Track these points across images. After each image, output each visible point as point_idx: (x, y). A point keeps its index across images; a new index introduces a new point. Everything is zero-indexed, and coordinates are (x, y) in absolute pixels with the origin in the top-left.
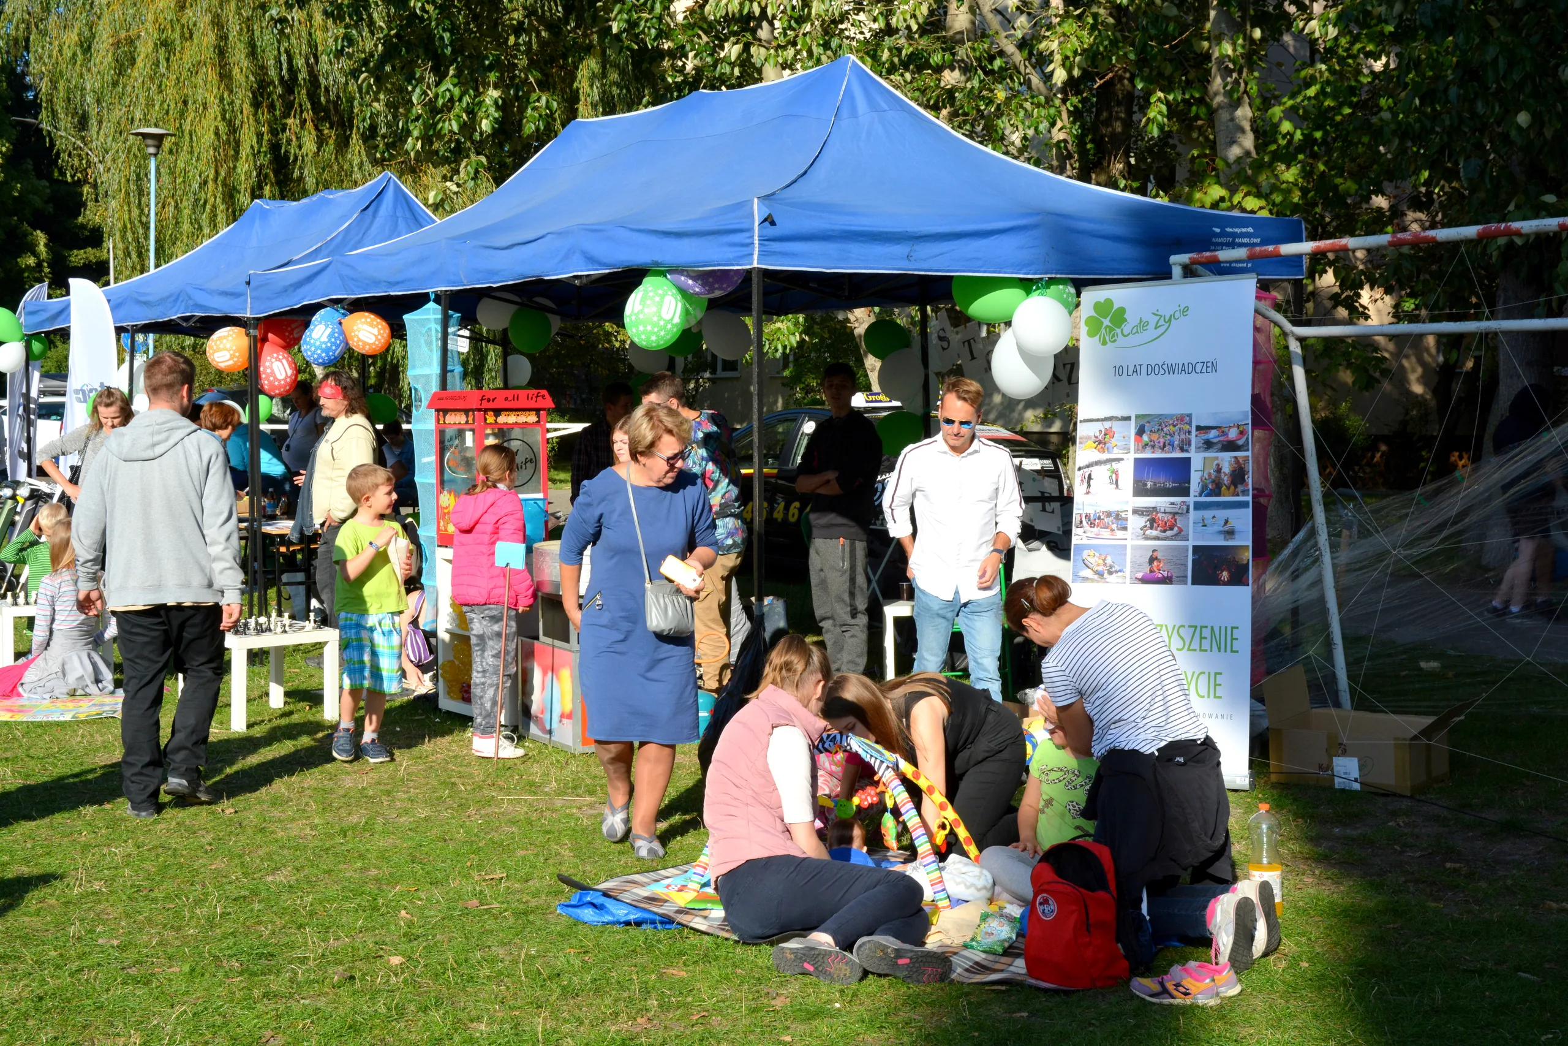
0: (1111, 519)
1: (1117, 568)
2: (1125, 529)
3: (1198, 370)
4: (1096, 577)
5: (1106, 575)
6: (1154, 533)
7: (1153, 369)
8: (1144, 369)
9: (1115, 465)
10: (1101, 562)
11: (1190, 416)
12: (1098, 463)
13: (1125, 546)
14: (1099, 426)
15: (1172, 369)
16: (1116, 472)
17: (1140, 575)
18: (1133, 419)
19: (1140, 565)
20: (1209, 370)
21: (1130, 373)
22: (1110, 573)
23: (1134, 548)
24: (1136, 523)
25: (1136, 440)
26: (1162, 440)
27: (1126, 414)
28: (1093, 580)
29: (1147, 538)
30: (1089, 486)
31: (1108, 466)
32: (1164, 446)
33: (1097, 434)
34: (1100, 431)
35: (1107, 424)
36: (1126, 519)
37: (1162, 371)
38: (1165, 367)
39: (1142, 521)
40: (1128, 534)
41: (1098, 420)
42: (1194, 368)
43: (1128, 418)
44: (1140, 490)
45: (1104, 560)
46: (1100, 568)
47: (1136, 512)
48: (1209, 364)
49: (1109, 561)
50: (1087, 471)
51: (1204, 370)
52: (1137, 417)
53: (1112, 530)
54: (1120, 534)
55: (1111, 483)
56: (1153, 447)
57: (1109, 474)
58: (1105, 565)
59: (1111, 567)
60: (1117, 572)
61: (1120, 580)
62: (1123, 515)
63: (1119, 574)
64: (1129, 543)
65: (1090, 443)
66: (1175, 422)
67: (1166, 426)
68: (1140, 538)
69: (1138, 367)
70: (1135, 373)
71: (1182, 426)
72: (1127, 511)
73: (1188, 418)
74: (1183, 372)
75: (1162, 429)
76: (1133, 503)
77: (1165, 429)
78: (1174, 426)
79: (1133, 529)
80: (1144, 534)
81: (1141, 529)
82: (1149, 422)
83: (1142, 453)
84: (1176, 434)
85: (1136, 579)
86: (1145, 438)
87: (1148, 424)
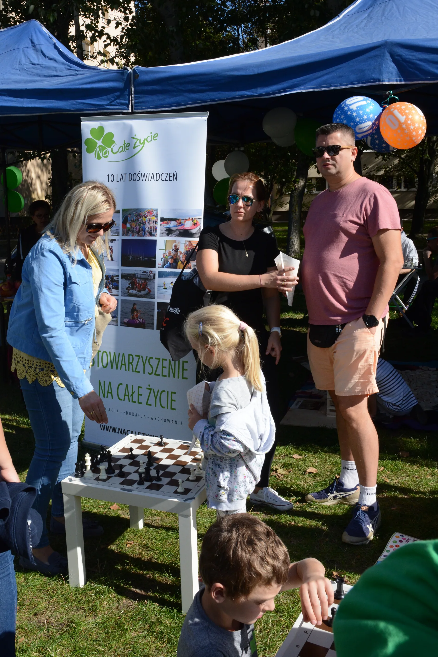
2: (117, 289)
3: (163, 179)
6: (134, 292)
7: (132, 177)
8: (127, 176)
9: (110, 245)
11: (157, 210)
15: (144, 178)
17: (126, 320)
18: (121, 212)
19: (127, 313)
20: (171, 178)
21: (119, 180)
23: (122, 302)
24: (122, 284)
25: (123, 227)
26: (138, 227)
32: (140, 231)
36: (117, 281)
38: (140, 175)
40: (119, 292)
42: (160, 177)
44: (125, 262)
47: (123, 276)
48: (172, 175)
51: (168, 179)
52: (124, 210)
56: (133, 232)
61: (114, 324)
62: (116, 278)
63: (115, 319)
66: (146, 215)
67: (140, 217)
68: (126, 295)
69: (124, 175)
70: (122, 180)
71: (151, 217)
72: (118, 276)
73: (155, 212)
74: (152, 179)
75: (138, 219)
76: (122, 270)
77: (140, 219)
78: (146, 217)
79: (122, 288)
80: (128, 292)
81: (127, 289)
82: (130, 214)
83: (126, 236)
84: (147, 223)
85: (124, 323)
86: (128, 225)
87: (129, 216)
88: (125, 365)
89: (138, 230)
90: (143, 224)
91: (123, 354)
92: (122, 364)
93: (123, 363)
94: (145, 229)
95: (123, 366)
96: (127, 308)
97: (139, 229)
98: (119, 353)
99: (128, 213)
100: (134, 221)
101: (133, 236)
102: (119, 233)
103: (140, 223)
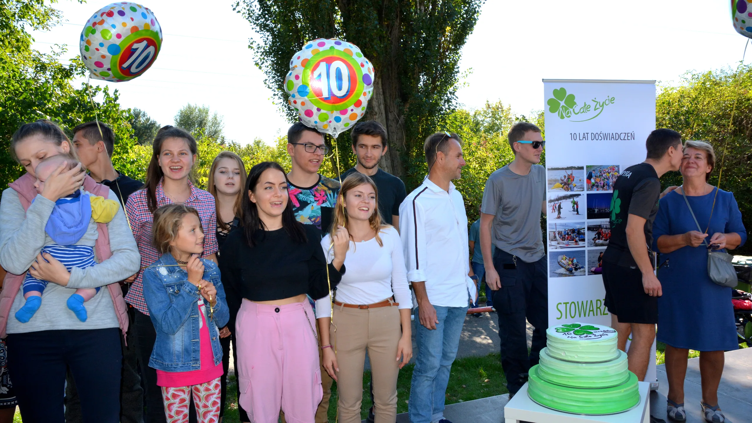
0: (575, 234)
1: (580, 266)
2: (583, 240)
3: (622, 138)
4: (568, 273)
5: (574, 271)
6: (601, 241)
7: (595, 137)
8: (589, 135)
9: (576, 199)
10: (570, 262)
11: (618, 166)
12: (565, 197)
13: (584, 251)
14: (563, 173)
15: (606, 137)
16: (576, 203)
17: (593, 269)
18: (585, 168)
19: (593, 262)
20: (629, 138)
21: (581, 138)
22: (576, 269)
23: (589, 252)
24: (589, 235)
25: (587, 182)
26: (602, 182)
27: (580, 165)
28: (565, 275)
29: (596, 245)
30: (559, 213)
31: (572, 200)
32: (604, 186)
33: (563, 178)
34: (565, 177)
35: (569, 172)
36: (584, 234)
37: (600, 138)
38: (601, 135)
39: (593, 234)
40: (586, 243)
41: (563, 169)
42: (619, 137)
43: (582, 168)
44: (591, 215)
45: (572, 261)
46: (570, 267)
47: (589, 229)
48: (629, 135)
49: (575, 261)
50: (557, 203)
51: (626, 138)
52: (588, 167)
53: (576, 241)
54: (581, 243)
55: (574, 211)
56: (597, 186)
57: (572, 205)
58: (573, 264)
59: (576, 265)
60: (580, 268)
61: (582, 273)
62: (582, 231)
63: (582, 269)
64: (586, 249)
65: (558, 184)
66: (610, 171)
67: (604, 173)
68: (593, 245)
69: (586, 135)
70: (584, 139)
71: (614, 173)
72: (584, 228)
73: (617, 168)
74: (613, 139)
75: (602, 175)
76: (588, 223)
77: (604, 175)
78: (609, 173)
79: (588, 240)
80: (595, 243)
81: (593, 240)
82: (594, 171)
83: (591, 190)
84: (610, 178)
85: (592, 271)
86: (593, 181)
87: (594, 172)
88: (593, 311)
89: (602, 185)
90: (607, 179)
91: (591, 301)
92: (590, 311)
93: (591, 309)
94: (609, 183)
95: (591, 313)
96: (594, 257)
97: (604, 184)
98: (587, 301)
99: (593, 169)
100: (598, 177)
101: (598, 190)
102: (584, 188)
103: (604, 178)
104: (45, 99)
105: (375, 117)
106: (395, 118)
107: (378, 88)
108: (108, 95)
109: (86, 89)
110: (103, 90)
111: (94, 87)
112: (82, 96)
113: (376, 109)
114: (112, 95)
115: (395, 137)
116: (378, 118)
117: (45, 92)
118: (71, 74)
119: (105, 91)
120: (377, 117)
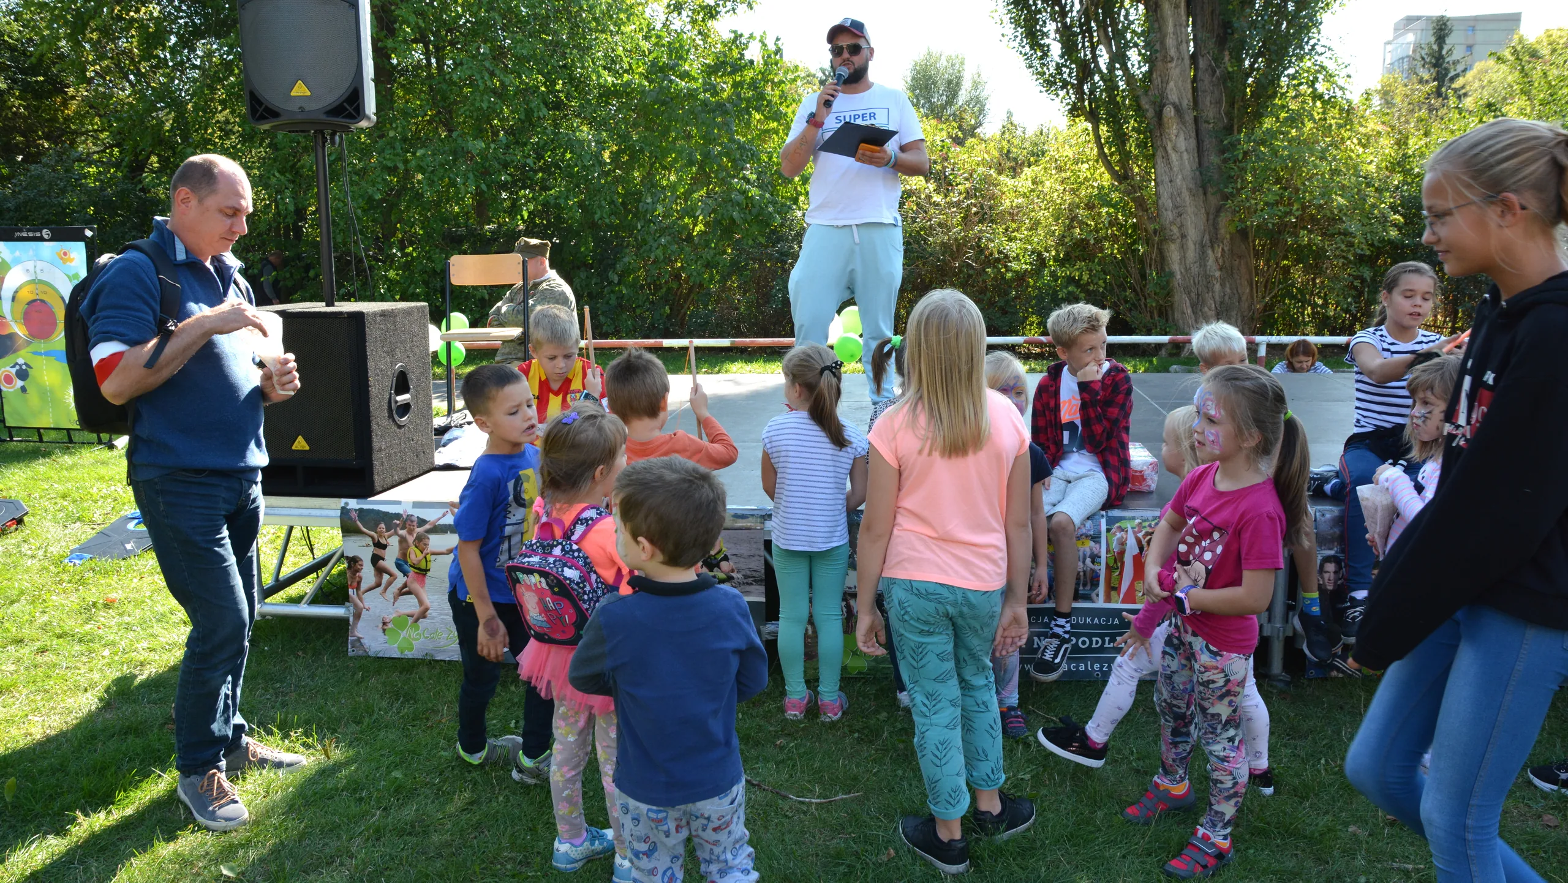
104: (681, 58)
105: (1170, 65)
106: (1210, 65)
107: (1179, 14)
108: (766, 46)
109: (736, 39)
110: (759, 38)
111: (746, 35)
112: (730, 49)
113: (1172, 52)
114: (772, 48)
115: (1208, 99)
116: (1176, 66)
117: (681, 46)
118: (718, 13)
119: (761, 41)
120: (1173, 65)
